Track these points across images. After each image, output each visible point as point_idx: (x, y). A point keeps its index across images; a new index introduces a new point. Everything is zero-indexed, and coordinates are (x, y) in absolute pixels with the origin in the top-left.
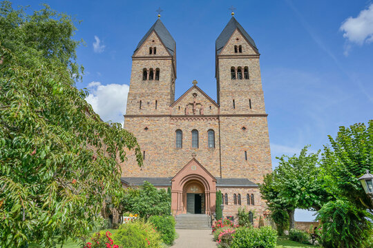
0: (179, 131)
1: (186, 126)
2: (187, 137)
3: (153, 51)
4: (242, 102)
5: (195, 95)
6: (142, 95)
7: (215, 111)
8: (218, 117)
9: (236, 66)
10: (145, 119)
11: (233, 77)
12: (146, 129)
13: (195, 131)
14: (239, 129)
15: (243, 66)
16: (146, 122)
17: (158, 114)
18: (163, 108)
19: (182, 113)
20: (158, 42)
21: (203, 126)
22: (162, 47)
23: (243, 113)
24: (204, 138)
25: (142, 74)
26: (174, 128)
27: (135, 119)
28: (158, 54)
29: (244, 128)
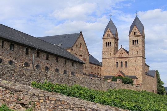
0: (117, 62)
1: (119, 61)
2: (119, 64)
3: (108, 35)
4: (135, 52)
5: (121, 50)
6: (106, 51)
7: (127, 56)
8: (128, 57)
9: (134, 40)
10: (107, 59)
11: (133, 43)
12: (108, 62)
13: (122, 62)
14: (134, 61)
15: (136, 39)
16: (108, 60)
17: (111, 57)
18: (112, 56)
19: (118, 57)
20: (110, 32)
21: (124, 61)
22: (111, 34)
23: (135, 56)
24: (124, 64)
25: (106, 44)
26: (116, 61)
27: (105, 59)
28: (110, 37)
29: (135, 61)
